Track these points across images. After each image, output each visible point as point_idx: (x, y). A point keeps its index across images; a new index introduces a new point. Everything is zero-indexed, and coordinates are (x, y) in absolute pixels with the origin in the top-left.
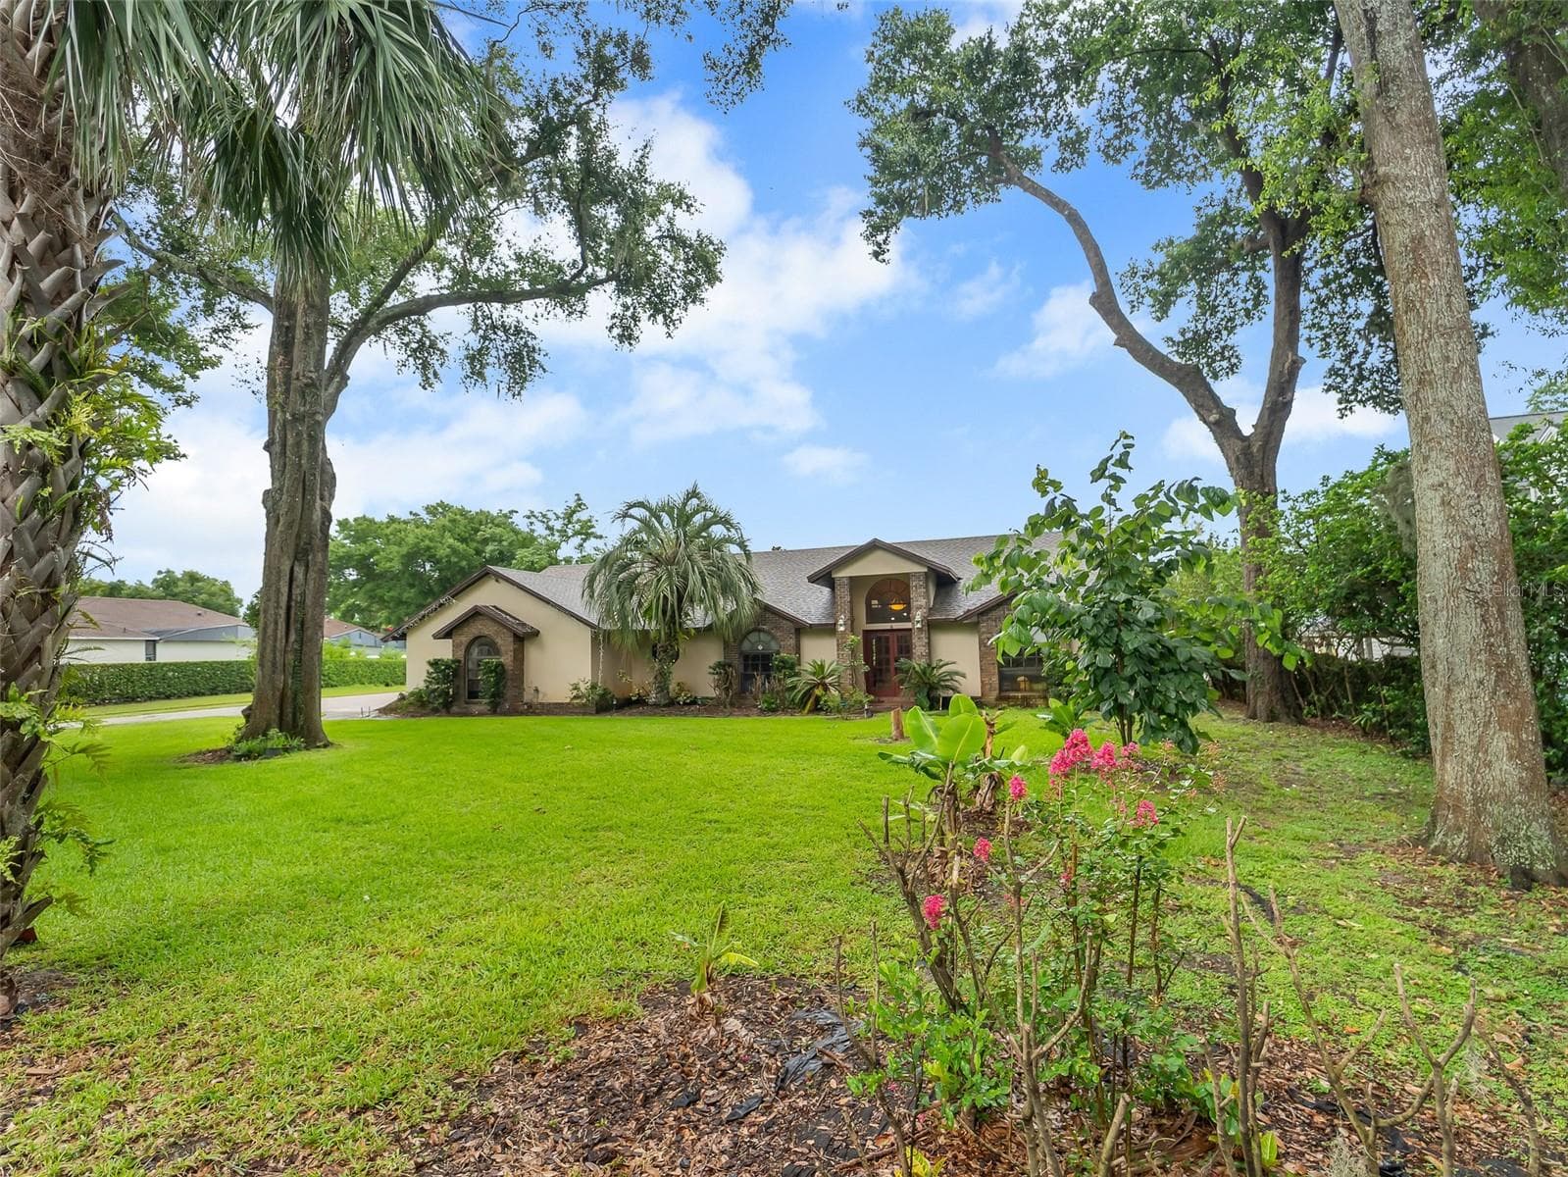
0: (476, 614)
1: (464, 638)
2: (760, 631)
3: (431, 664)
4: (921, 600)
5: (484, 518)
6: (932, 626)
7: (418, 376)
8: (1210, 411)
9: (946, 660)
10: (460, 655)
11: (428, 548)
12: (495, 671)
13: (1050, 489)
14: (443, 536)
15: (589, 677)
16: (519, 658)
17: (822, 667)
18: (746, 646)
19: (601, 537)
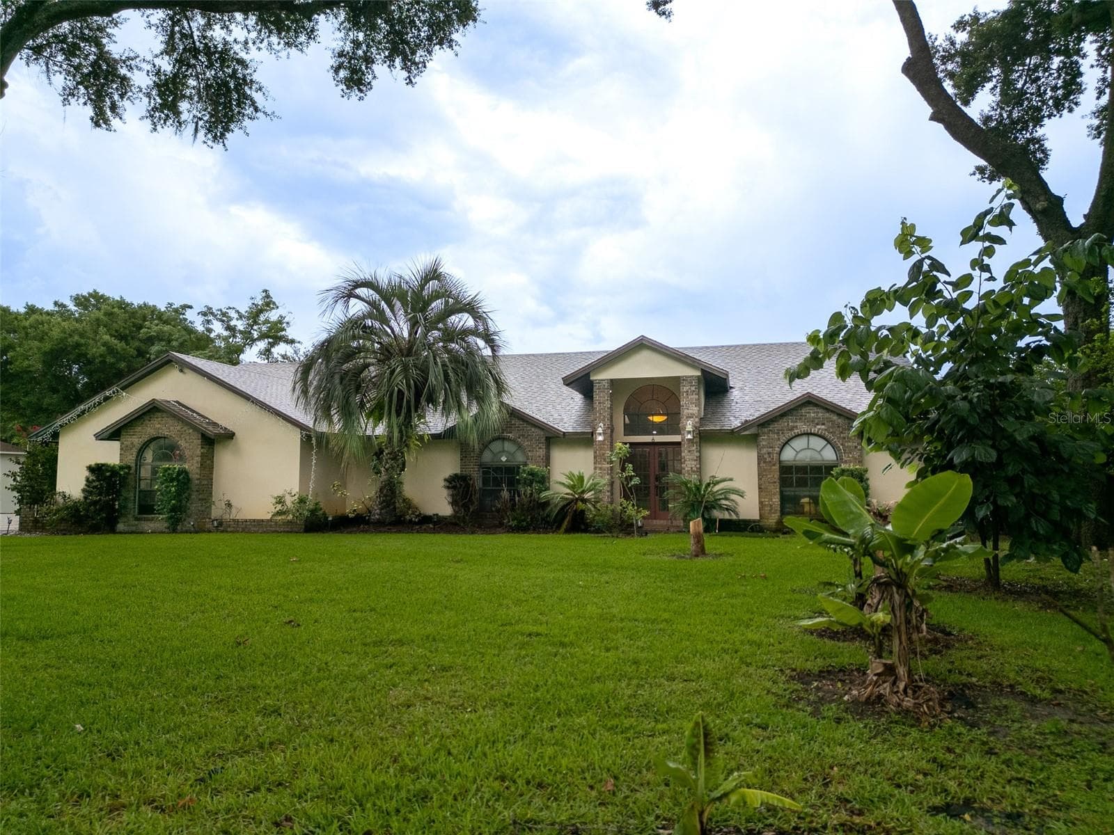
0: (153, 409)
1: (136, 440)
2: (504, 439)
3: (90, 469)
4: (692, 408)
5: (147, 313)
6: (706, 437)
7: (89, 111)
8: (1037, 198)
9: (720, 476)
10: (131, 459)
11: (78, 345)
12: (177, 479)
13: (917, 249)
14: (96, 332)
15: (296, 489)
16: (208, 464)
17: (581, 478)
18: (487, 457)
19: (292, 342)
